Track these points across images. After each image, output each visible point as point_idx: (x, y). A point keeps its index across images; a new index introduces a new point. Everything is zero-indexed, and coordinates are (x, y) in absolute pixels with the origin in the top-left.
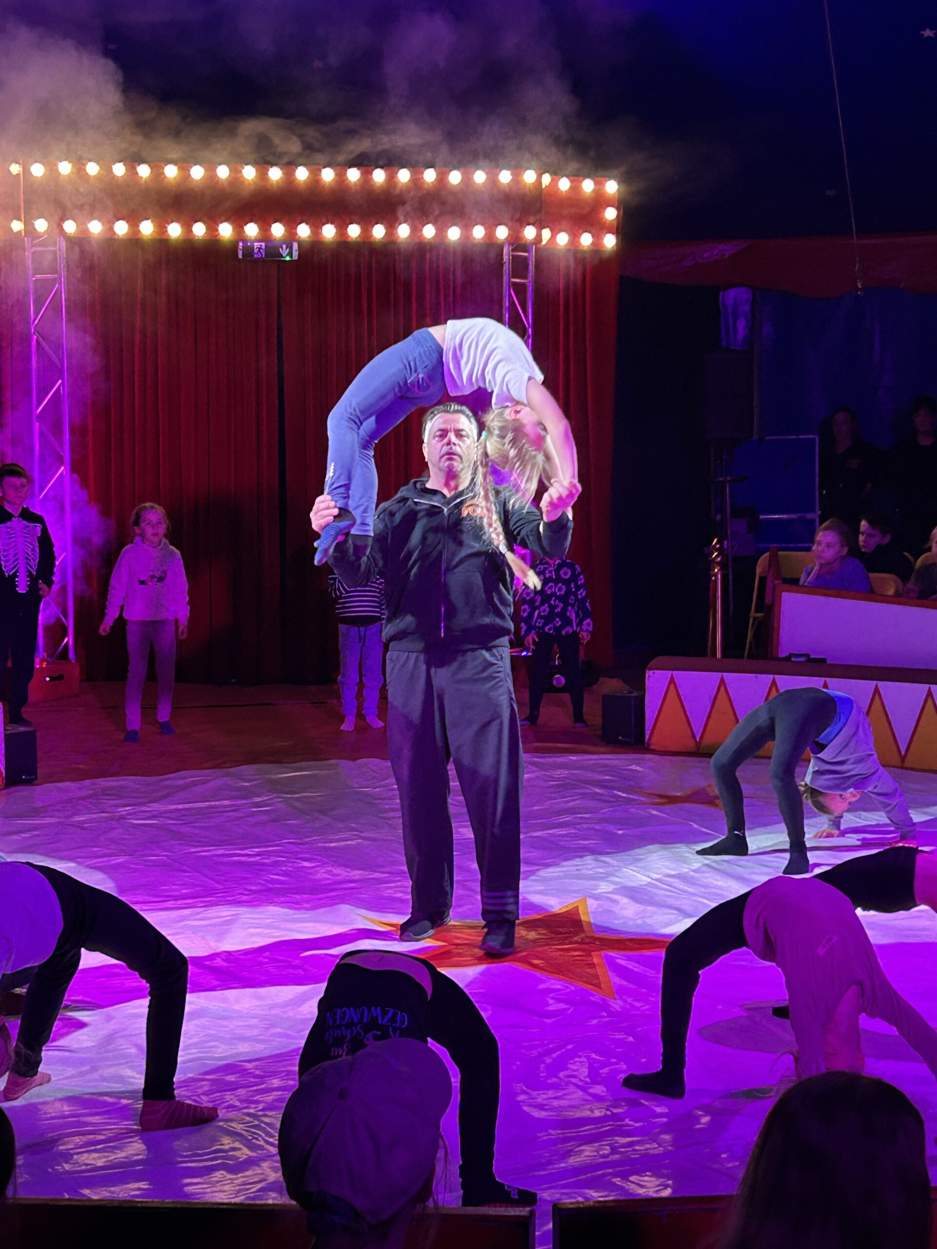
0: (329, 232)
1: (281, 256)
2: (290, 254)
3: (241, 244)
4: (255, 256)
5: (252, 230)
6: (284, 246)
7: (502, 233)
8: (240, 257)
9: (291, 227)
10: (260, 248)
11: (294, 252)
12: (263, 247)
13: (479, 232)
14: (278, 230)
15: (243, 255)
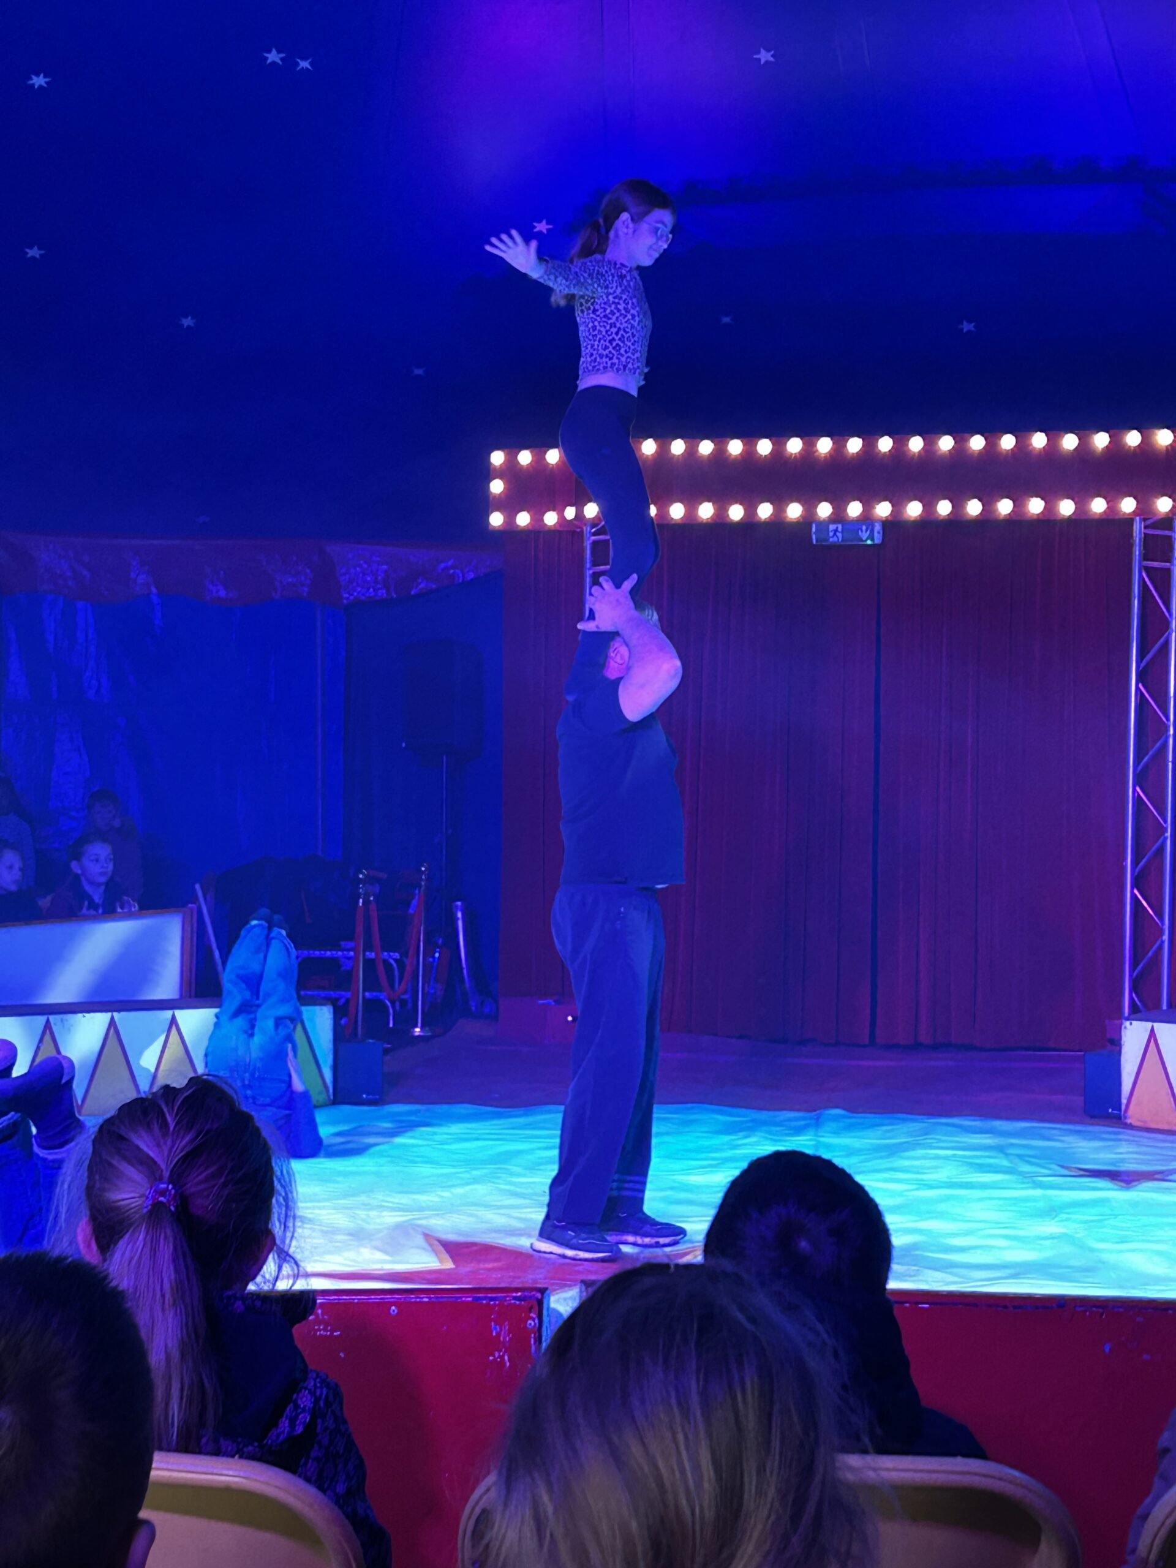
0: (914, 509)
1: (862, 541)
2: (872, 537)
3: (814, 526)
4: (831, 540)
5: (824, 510)
6: (864, 528)
7: (1128, 505)
8: (814, 542)
9: (868, 504)
10: (836, 531)
11: (876, 534)
12: (840, 529)
13: (1098, 506)
15: (817, 541)
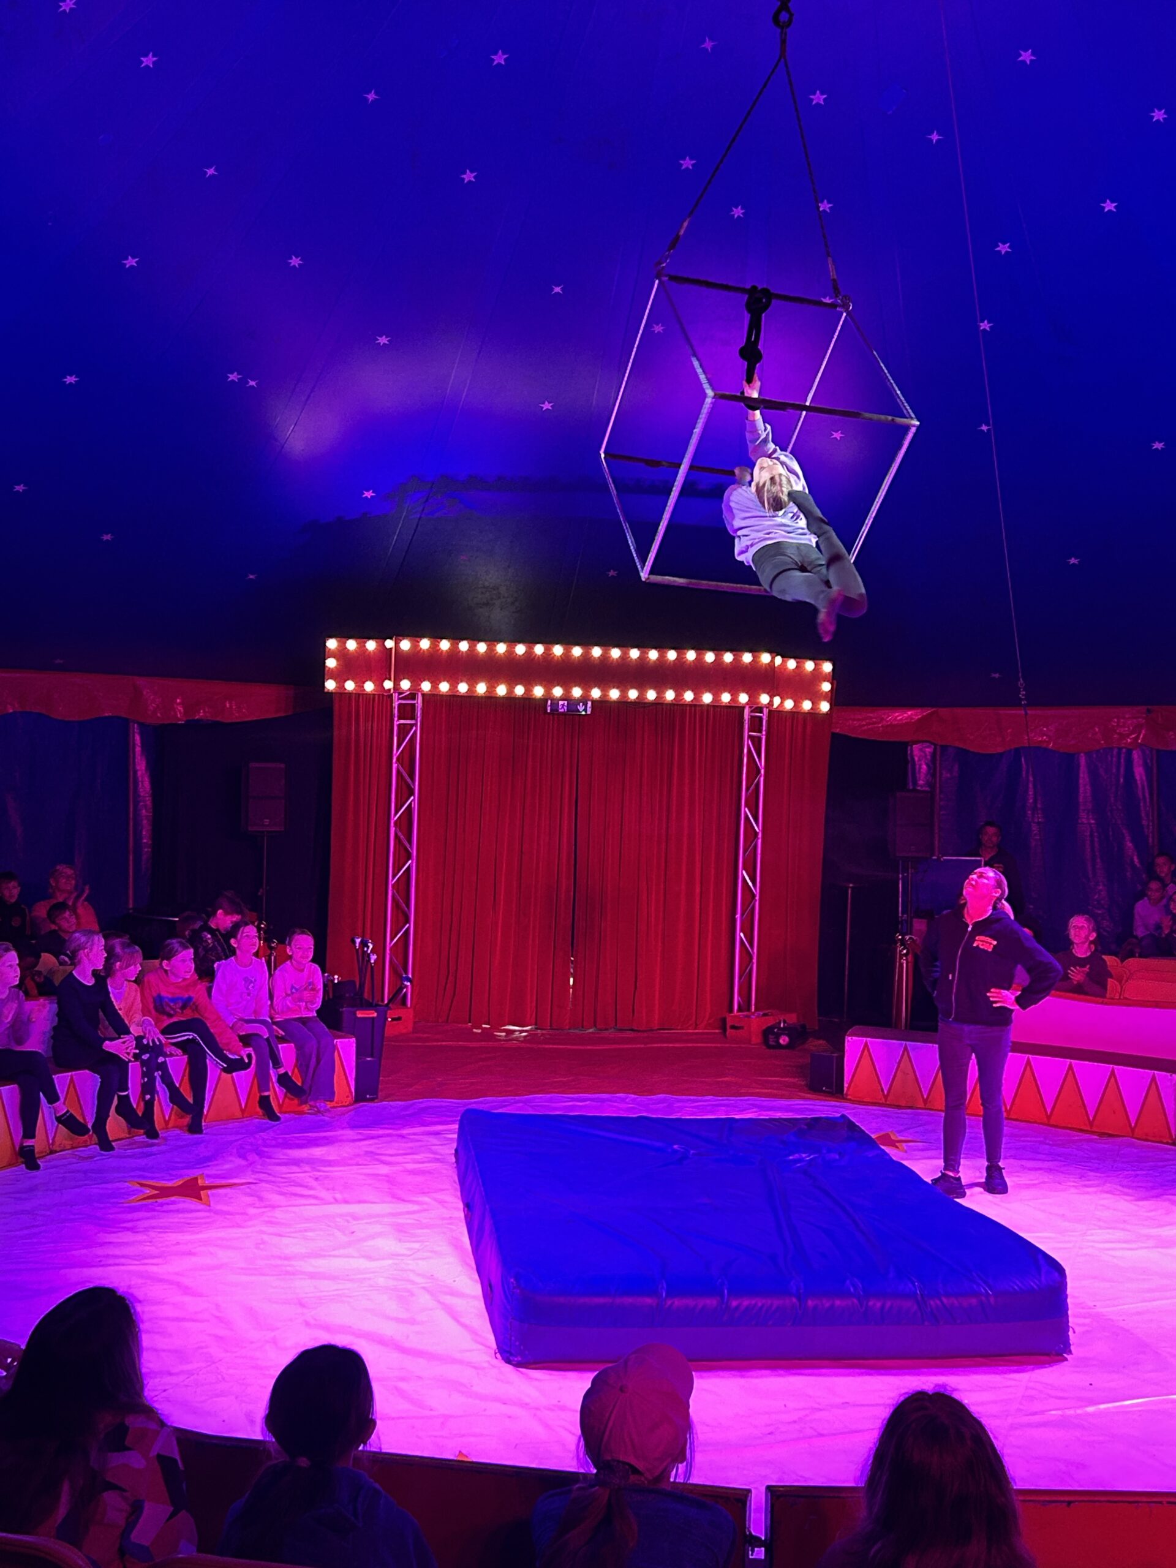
0: (614, 694)
1: (580, 712)
2: (585, 710)
3: (549, 702)
4: (560, 710)
5: (558, 692)
6: (581, 704)
7: (743, 698)
8: (549, 711)
9: (587, 689)
10: (563, 705)
11: (587, 707)
12: (566, 704)
13: (726, 698)
14: (577, 692)
15: (551, 709)
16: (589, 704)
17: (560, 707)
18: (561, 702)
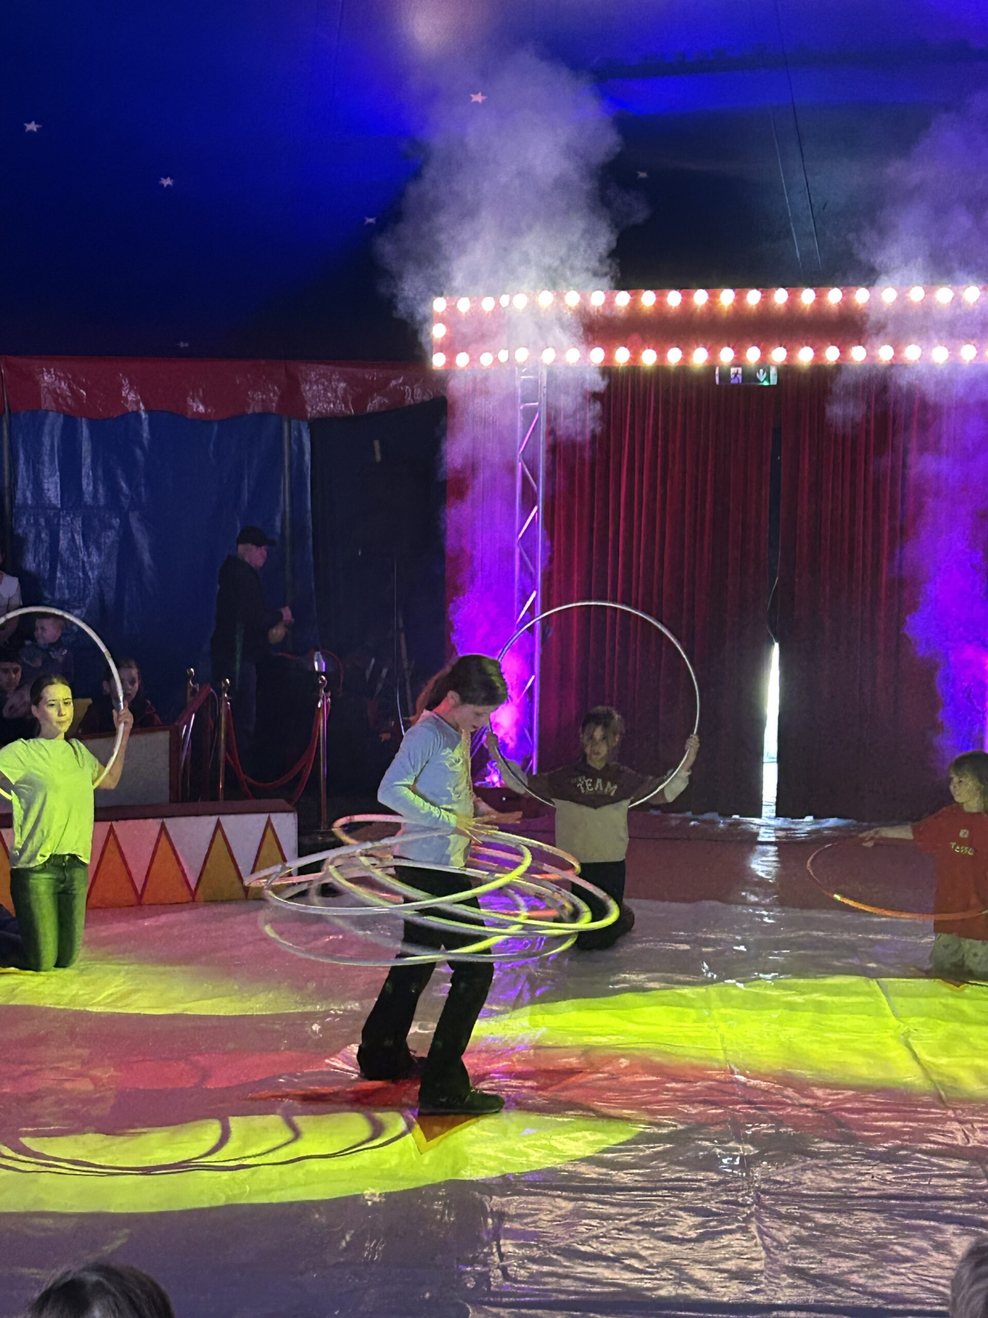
0: (806, 355)
1: (759, 381)
2: (768, 378)
3: (717, 369)
4: (732, 382)
5: (726, 355)
6: (761, 371)
8: (717, 382)
9: (765, 350)
10: (736, 374)
11: (772, 376)
12: (740, 372)
13: (968, 353)
14: (753, 355)
15: (720, 381)
16: (773, 371)
17: (732, 376)
18: (733, 370)
